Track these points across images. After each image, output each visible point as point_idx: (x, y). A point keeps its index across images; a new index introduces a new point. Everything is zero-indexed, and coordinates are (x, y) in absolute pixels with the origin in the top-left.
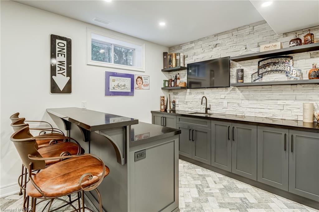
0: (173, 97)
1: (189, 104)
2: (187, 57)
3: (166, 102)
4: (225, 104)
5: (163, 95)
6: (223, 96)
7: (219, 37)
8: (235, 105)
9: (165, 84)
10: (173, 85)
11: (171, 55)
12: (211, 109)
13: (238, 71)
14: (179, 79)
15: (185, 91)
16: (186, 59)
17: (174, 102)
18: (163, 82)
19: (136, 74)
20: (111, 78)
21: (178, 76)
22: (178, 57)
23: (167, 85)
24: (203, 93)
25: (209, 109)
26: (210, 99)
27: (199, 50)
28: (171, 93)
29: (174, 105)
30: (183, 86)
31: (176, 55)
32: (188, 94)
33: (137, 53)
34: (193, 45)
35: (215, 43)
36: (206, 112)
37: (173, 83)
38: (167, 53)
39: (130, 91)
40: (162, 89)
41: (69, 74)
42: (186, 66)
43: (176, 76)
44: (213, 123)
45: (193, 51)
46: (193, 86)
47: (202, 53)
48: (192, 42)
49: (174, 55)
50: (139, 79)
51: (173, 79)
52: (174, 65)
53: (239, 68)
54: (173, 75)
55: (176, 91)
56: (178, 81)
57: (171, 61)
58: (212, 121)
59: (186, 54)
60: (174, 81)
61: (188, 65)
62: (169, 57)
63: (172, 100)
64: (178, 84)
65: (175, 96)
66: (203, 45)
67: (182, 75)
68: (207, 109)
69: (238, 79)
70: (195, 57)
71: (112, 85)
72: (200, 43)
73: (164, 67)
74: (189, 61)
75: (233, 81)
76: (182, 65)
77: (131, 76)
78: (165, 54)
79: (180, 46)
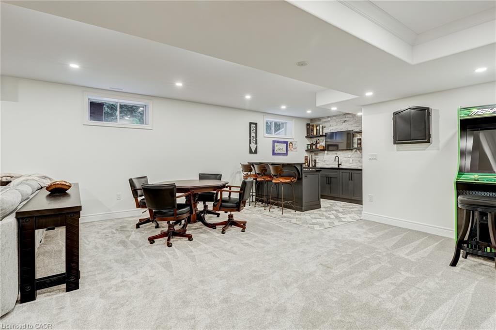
0: (314, 157)
1: (326, 162)
2: (325, 127)
3: (309, 161)
4: (351, 161)
5: (307, 156)
6: (349, 156)
7: (347, 116)
8: (357, 161)
9: (308, 147)
10: (314, 148)
11: (313, 126)
12: (342, 165)
13: (358, 139)
14: (319, 143)
15: (323, 152)
16: (324, 129)
17: (315, 161)
18: (306, 146)
19: (289, 141)
20: (276, 144)
21: (318, 141)
22: (318, 128)
23: (309, 148)
24: (337, 154)
25: (341, 164)
26: (341, 158)
27: (334, 123)
28: (313, 154)
29: (315, 163)
30: (322, 148)
31: (317, 126)
32: (325, 154)
33: (288, 125)
34: (329, 119)
35: (345, 119)
36: (339, 166)
37: (314, 147)
38: (309, 124)
39: (285, 152)
40: (306, 151)
41: (256, 144)
42: (324, 134)
43: (317, 142)
44: (341, 171)
45: (328, 124)
46: (330, 148)
47: (336, 126)
48: (328, 117)
49: (315, 125)
50: (291, 144)
51: (314, 143)
52: (315, 133)
53: (359, 138)
54: (314, 141)
55: (316, 153)
56: (318, 145)
57: (312, 130)
58: (340, 170)
59: (324, 125)
60: (315, 145)
61: (325, 133)
62: (311, 127)
63: (313, 159)
64: (318, 147)
65: (316, 156)
66: (337, 120)
67: (321, 141)
68: (339, 165)
69: (358, 144)
70: (330, 128)
71: (276, 148)
72: (334, 118)
73: (307, 134)
74: (326, 131)
75: (355, 146)
76: (321, 134)
77: (286, 143)
78: (308, 125)
79: (319, 119)
